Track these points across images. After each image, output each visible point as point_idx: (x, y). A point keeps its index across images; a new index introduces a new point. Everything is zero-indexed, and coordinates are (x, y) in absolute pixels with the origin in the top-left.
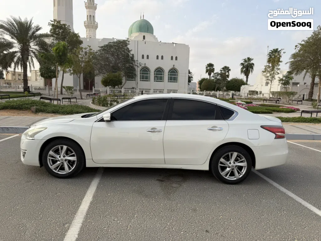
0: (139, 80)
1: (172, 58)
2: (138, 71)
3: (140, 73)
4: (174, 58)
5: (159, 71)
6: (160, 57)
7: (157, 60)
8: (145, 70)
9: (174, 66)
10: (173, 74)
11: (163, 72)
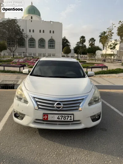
0: (28, 47)
1: (50, 32)
2: (27, 41)
3: (29, 42)
4: (52, 32)
5: (42, 41)
6: (42, 31)
7: (40, 33)
8: (32, 40)
9: (52, 37)
10: (52, 43)
11: (45, 42)
